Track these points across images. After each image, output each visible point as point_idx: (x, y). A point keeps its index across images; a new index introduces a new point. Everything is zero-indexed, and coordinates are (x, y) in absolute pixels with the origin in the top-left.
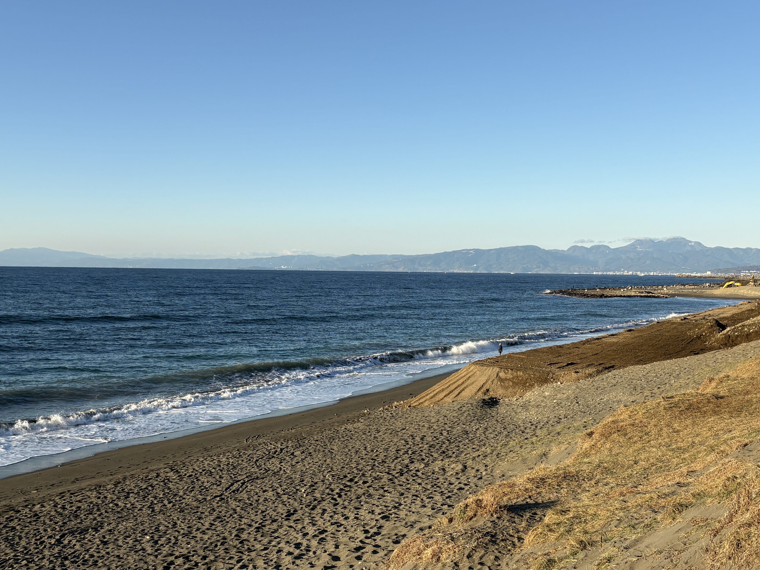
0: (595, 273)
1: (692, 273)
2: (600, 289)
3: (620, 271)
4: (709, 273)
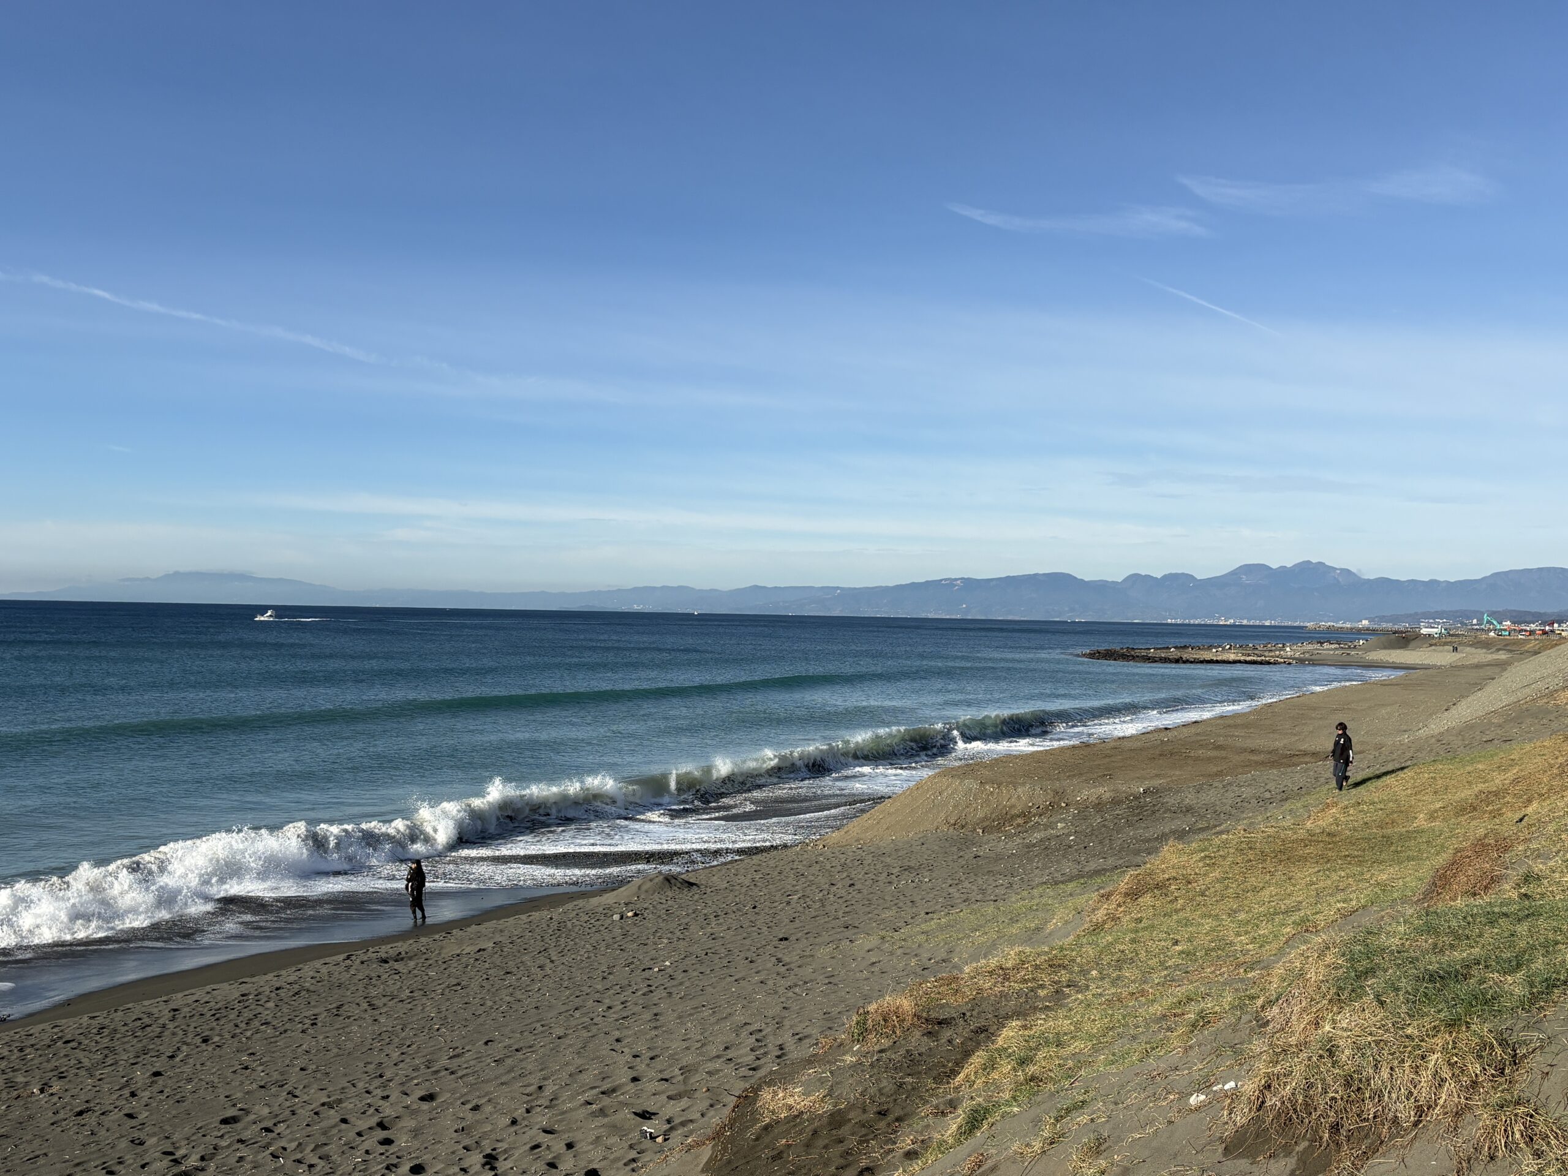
0: (1169, 621)
1: (1337, 622)
2: (1175, 648)
3: (1213, 617)
4: (1365, 623)
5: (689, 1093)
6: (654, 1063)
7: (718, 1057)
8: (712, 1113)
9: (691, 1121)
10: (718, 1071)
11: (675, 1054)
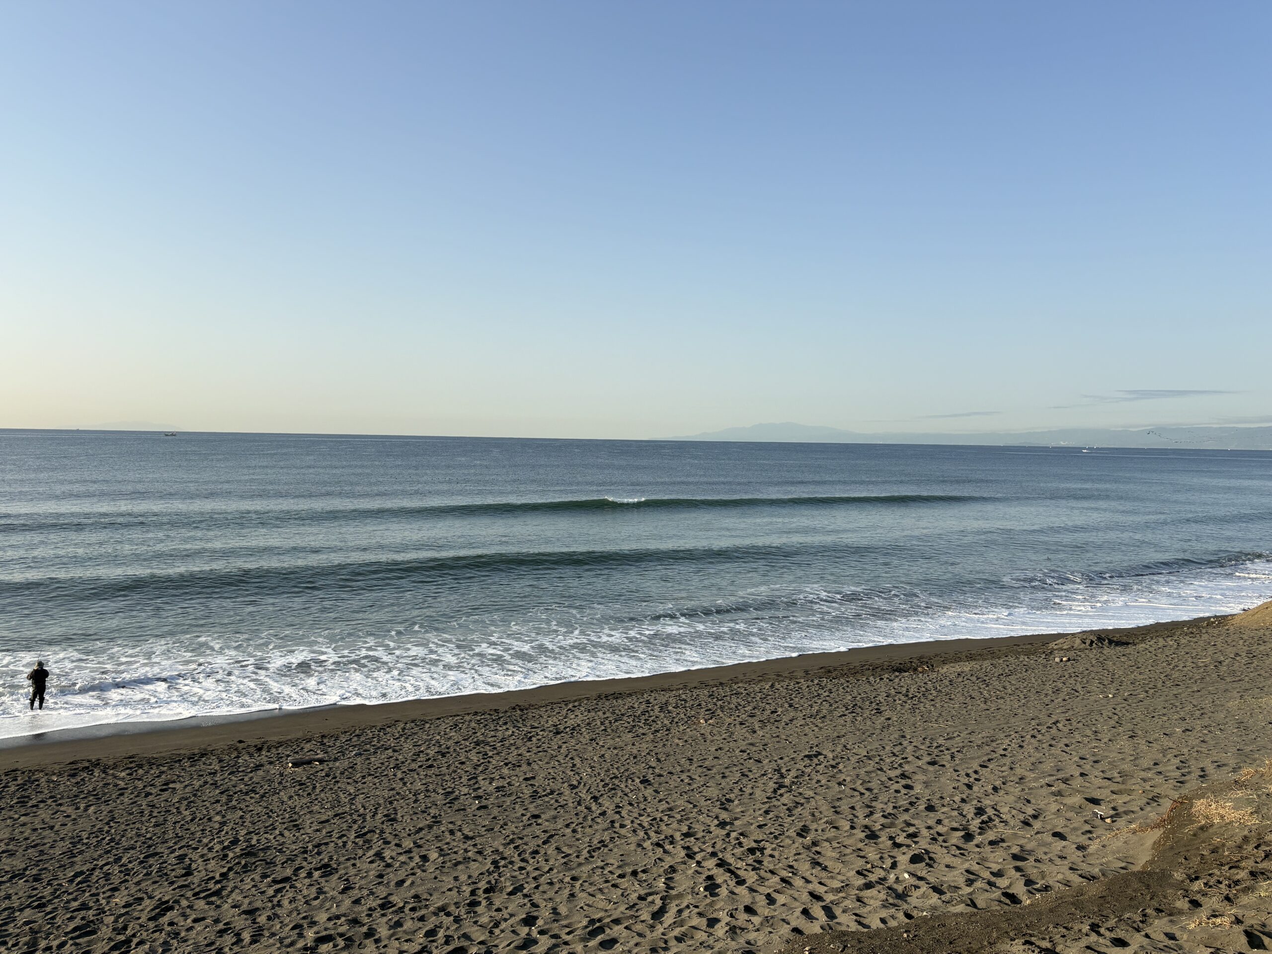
5: (1129, 792)
6: (1096, 765)
7: (1149, 769)
8: (1148, 808)
9: (1132, 812)
10: (1150, 779)
11: (1114, 761)
